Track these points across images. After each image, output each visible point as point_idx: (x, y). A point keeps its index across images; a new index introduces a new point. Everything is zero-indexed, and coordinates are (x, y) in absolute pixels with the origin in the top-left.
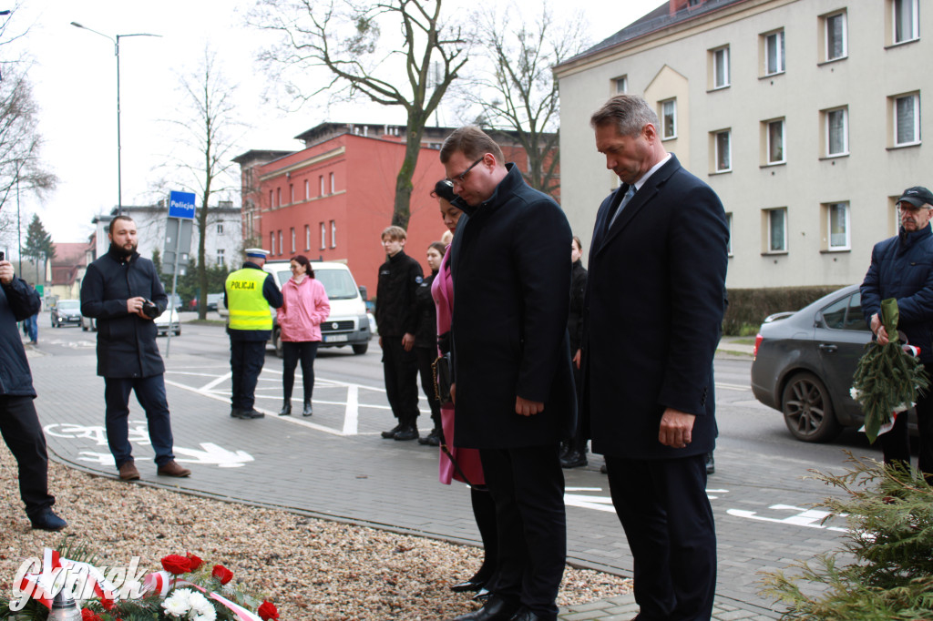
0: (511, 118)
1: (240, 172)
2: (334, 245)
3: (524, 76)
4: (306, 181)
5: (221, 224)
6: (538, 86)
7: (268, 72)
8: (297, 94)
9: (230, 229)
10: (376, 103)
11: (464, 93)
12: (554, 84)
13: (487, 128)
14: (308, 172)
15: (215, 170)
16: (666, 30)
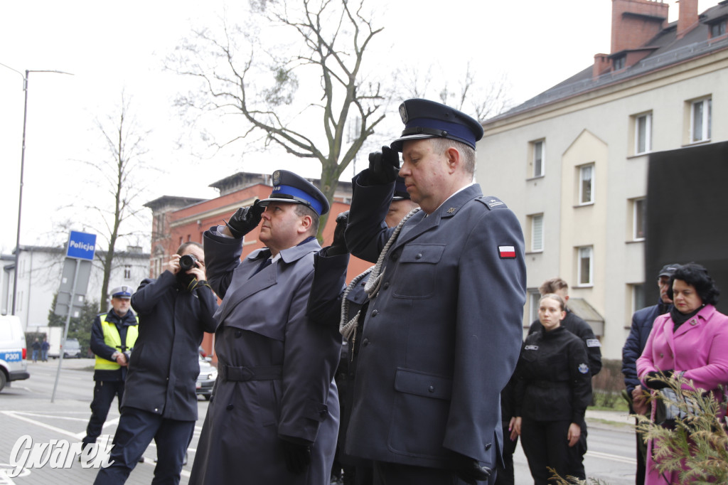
1: (151, 218)
5: (128, 269)
7: (184, 118)
8: (211, 141)
9: (136, 275)
10: (291, 154)
14: (220, 221)
15: (124, 214)
16: (588, 93)
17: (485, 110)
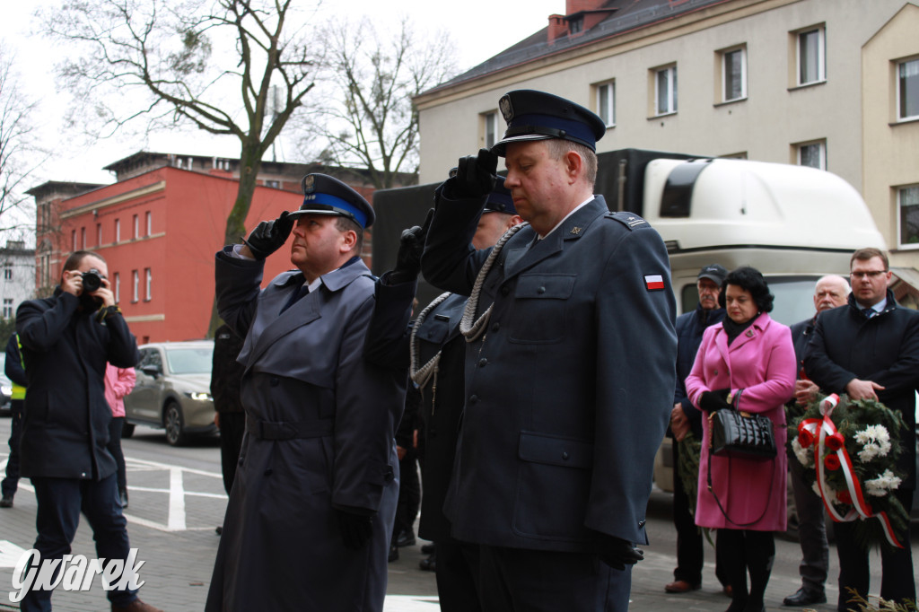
0: (361, 154)
1: (35, 207)
2: (149, 298)
3: (378, 105)
4: (117, 220)
5: (9, 268)
6: (394, 118)
7: (75, 90)
8: (110, 116)
9: (21, 275)
10: (204, 131)
11: (307, 122)
12: (413, 117)
13: (334, 164)
14: (120, 210)
16: (544, 59)
17: (425, 77)
